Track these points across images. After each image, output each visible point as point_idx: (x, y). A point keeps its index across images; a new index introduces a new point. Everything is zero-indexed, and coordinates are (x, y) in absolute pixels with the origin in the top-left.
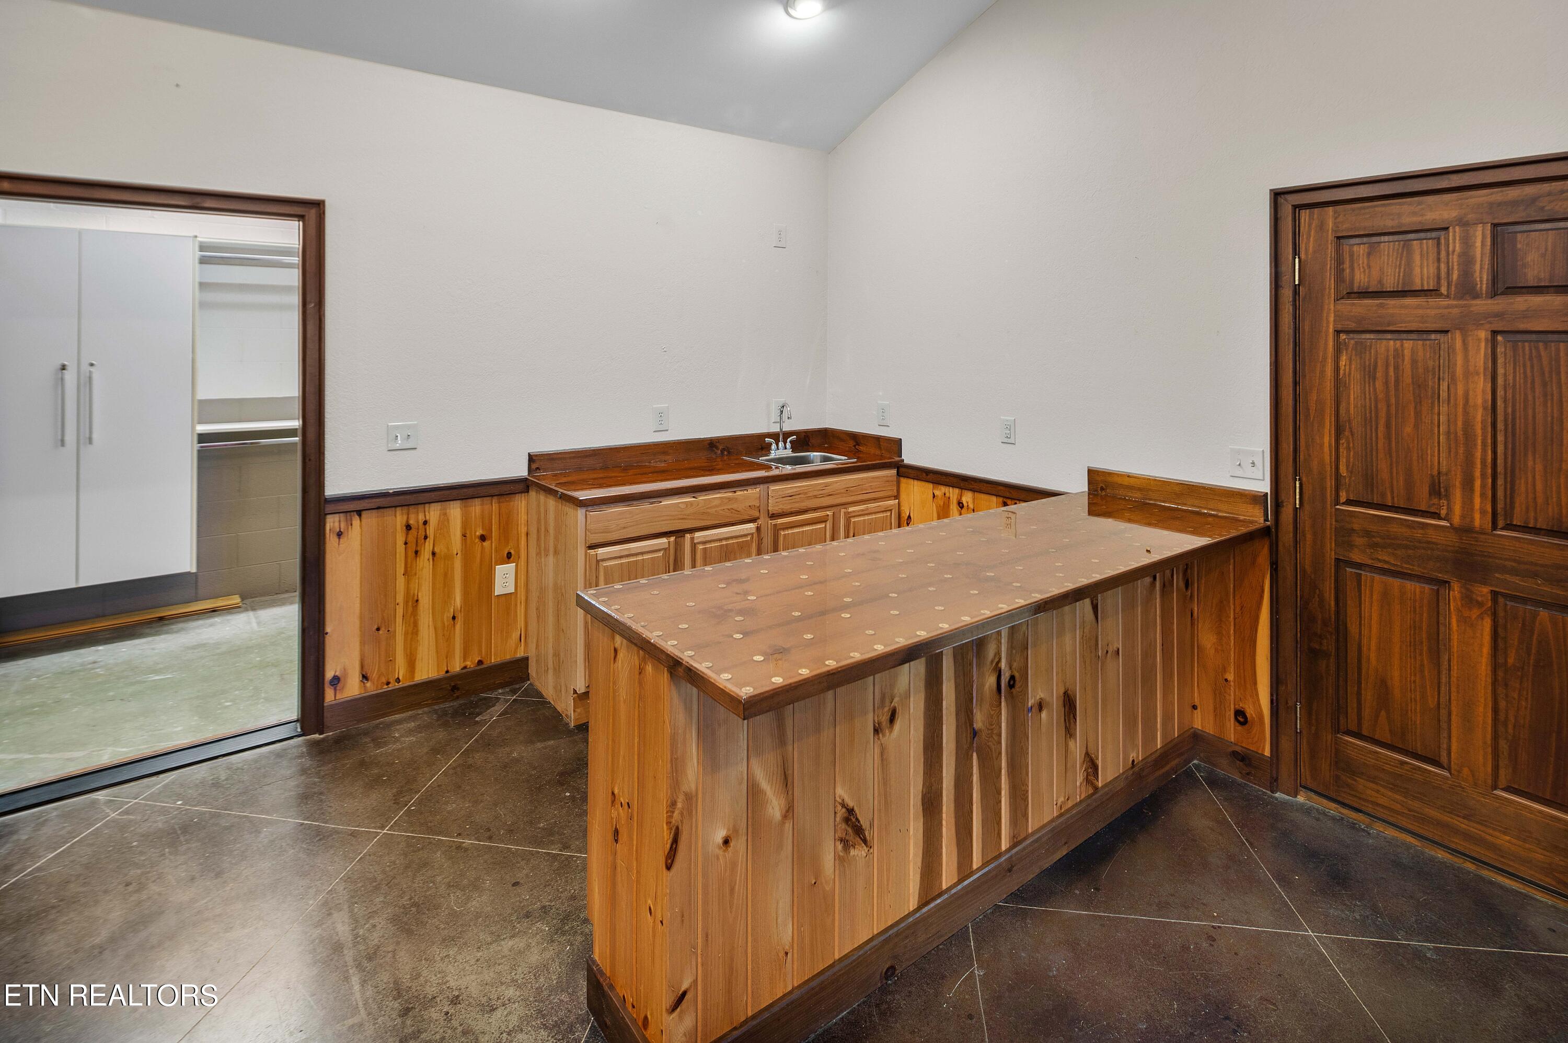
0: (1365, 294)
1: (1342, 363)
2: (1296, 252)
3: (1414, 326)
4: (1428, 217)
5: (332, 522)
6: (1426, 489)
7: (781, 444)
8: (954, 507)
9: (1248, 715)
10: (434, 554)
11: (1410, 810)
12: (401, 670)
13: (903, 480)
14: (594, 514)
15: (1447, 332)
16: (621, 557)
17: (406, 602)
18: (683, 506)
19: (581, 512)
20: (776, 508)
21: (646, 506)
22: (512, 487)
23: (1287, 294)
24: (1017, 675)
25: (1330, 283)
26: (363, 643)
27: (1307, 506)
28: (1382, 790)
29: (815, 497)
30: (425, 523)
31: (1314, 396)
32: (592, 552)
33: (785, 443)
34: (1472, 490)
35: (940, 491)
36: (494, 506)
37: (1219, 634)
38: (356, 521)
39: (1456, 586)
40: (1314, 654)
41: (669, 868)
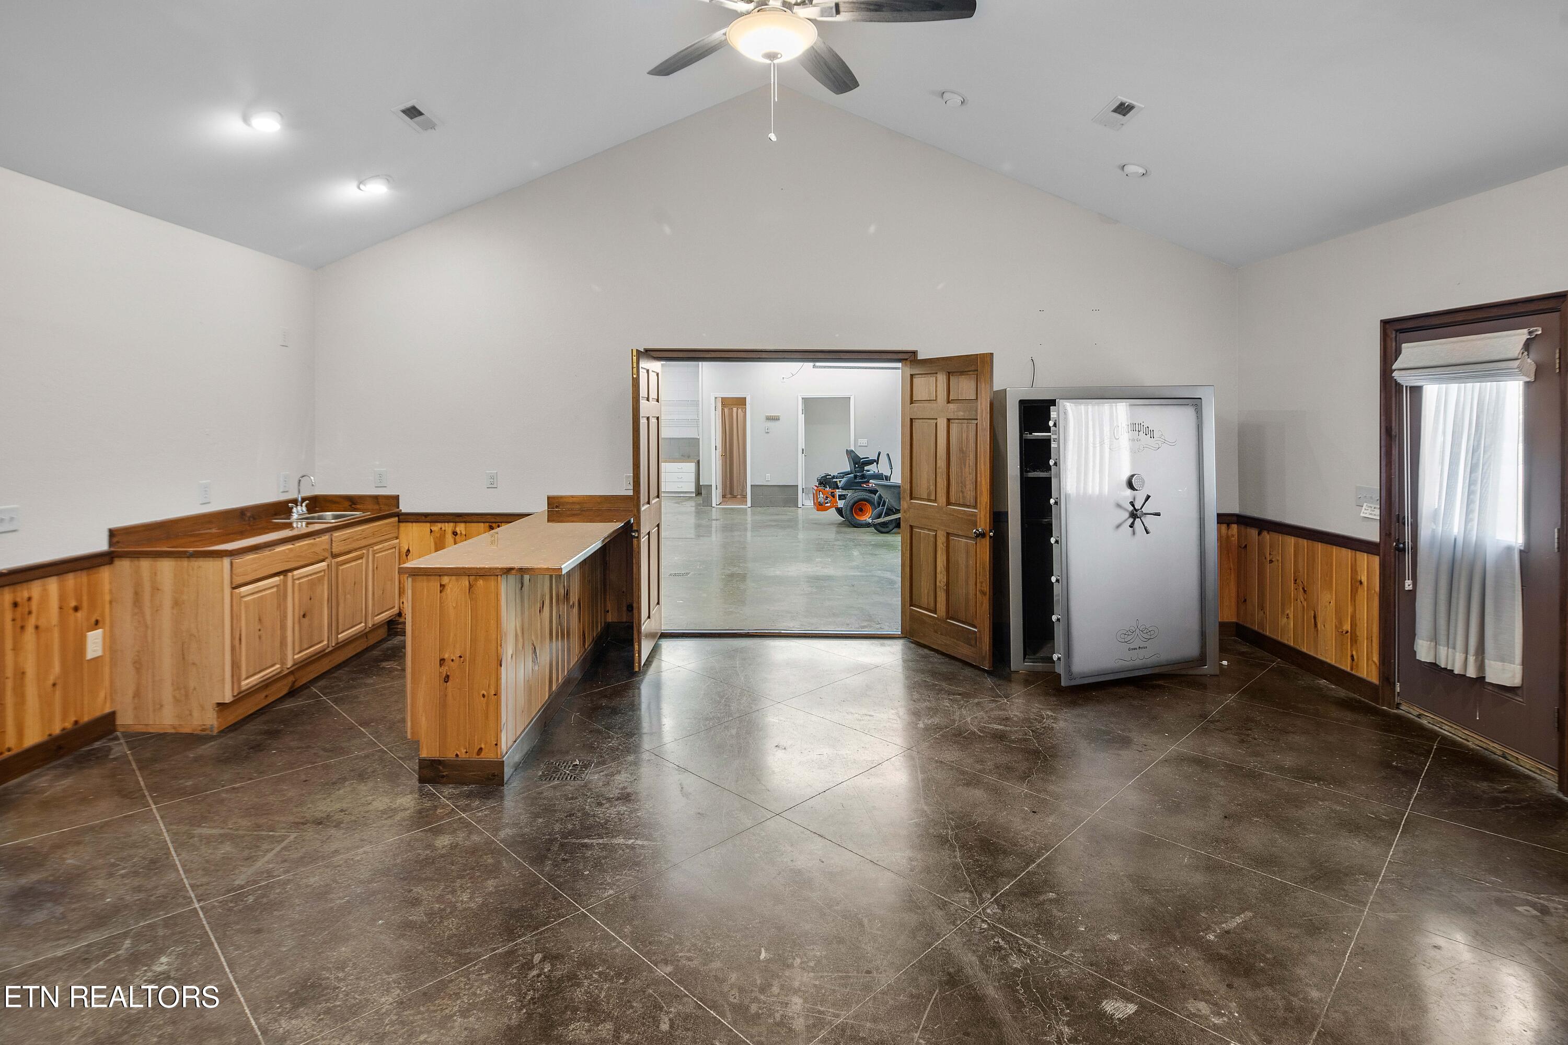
7: (299, 508)
8: (449, 537)
10: (37, 627)
13: (401, 524)
14: (238, 561)
16: (254, 593)
17: (15, 676)
19: (226, 561)
20: (337, 550)
21: (266, 553)
22: (97, 561)
29: (358, 540)
30: (29, 599)
32: (237, 591)
35: (436, 527)
36: (83, 578)
37: (620, 570)
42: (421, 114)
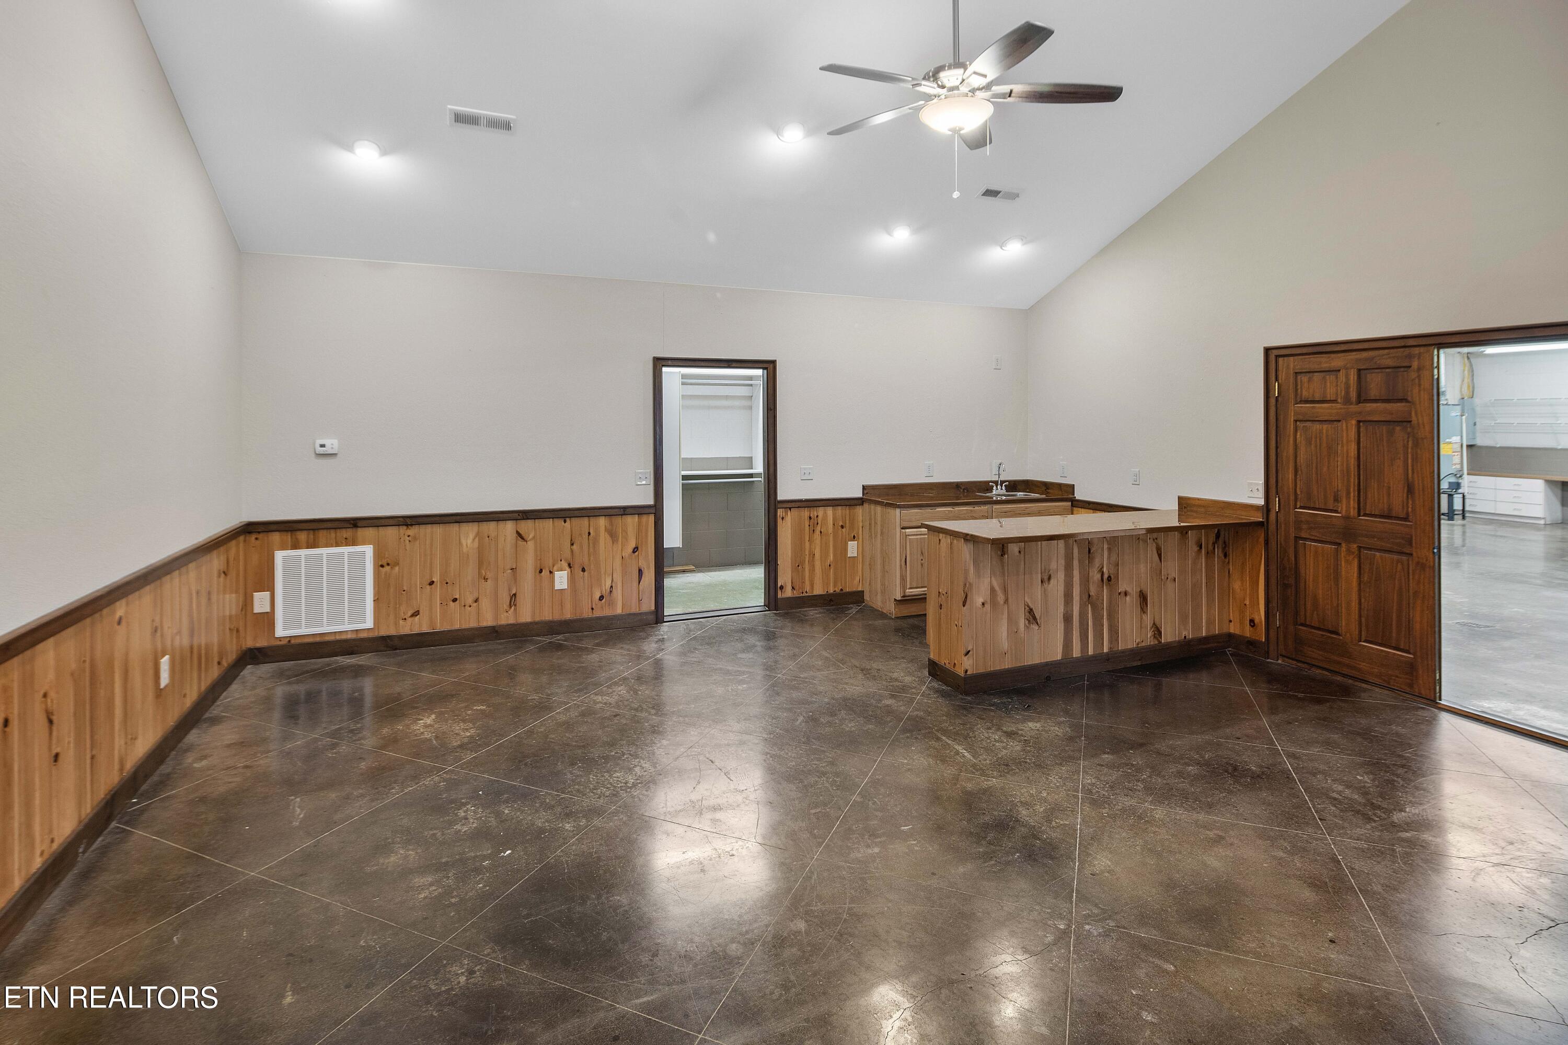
0: (1307, 402)
1: (1298, 436)
2: (1277, 380)
3: (1326, 418)
4: (1332, 364)
5: (780, 512)
6: (1332, 499)
7: (999, 487)
9: (1256, 622)
10: (821, 532)
11: (1326, 658)
12: (808, 588)
13: (1074, 508)
14: (904, 512)
15: (1340, 421)
16: (917, 535)
17: (810, 555)
18: (947, 512)
19: (898, 511)
22: (856, 502)
23: (1272, 401)
24: (1112, 576)
25: (1292, 396)
26: (792, 572)
27: (1282, 511)
28: (1314, 650)
30: (817, 516)
31: (1285, 454)
32: (903, 530)
33: (1002, 487)
34: (1350, 498)
36: (847, 511)
37: (1242, 580)
38: (789, 513)
39: (1344, 545)
40: (1286, 586)
41: (964, 606)
42: (999, 192)
